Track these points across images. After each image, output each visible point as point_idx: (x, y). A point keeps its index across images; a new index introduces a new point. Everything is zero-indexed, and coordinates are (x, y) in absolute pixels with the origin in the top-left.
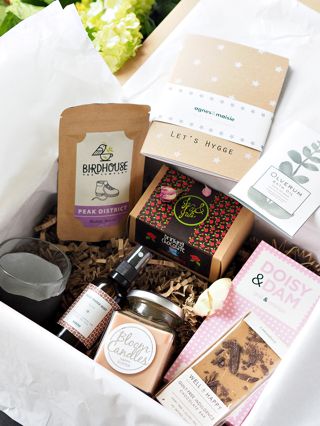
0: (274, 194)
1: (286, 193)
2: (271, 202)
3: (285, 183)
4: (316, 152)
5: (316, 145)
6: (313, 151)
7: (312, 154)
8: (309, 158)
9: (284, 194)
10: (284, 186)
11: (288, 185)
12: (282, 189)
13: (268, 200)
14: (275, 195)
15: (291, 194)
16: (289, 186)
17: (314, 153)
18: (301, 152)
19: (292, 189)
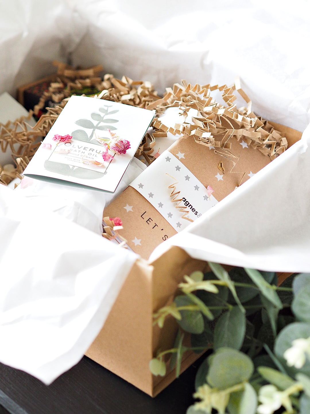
0: (75, 160)
1: (89, 156)
2: (75, 168)
3: (84, 148)
4: (107, 114)
5: (104, 109)
6: (102, 115)
7: (103, 117)
8: (102, 121)
9: (87, 157)
10: (84, 151)
11: (88, 149)
12: (83, 154)
13: (71, 167)
14: (78, 161)
15: (95, 155)
16: (90, 150)
17: (104, 116)
18: (89, 118)
19: (95, 151)
